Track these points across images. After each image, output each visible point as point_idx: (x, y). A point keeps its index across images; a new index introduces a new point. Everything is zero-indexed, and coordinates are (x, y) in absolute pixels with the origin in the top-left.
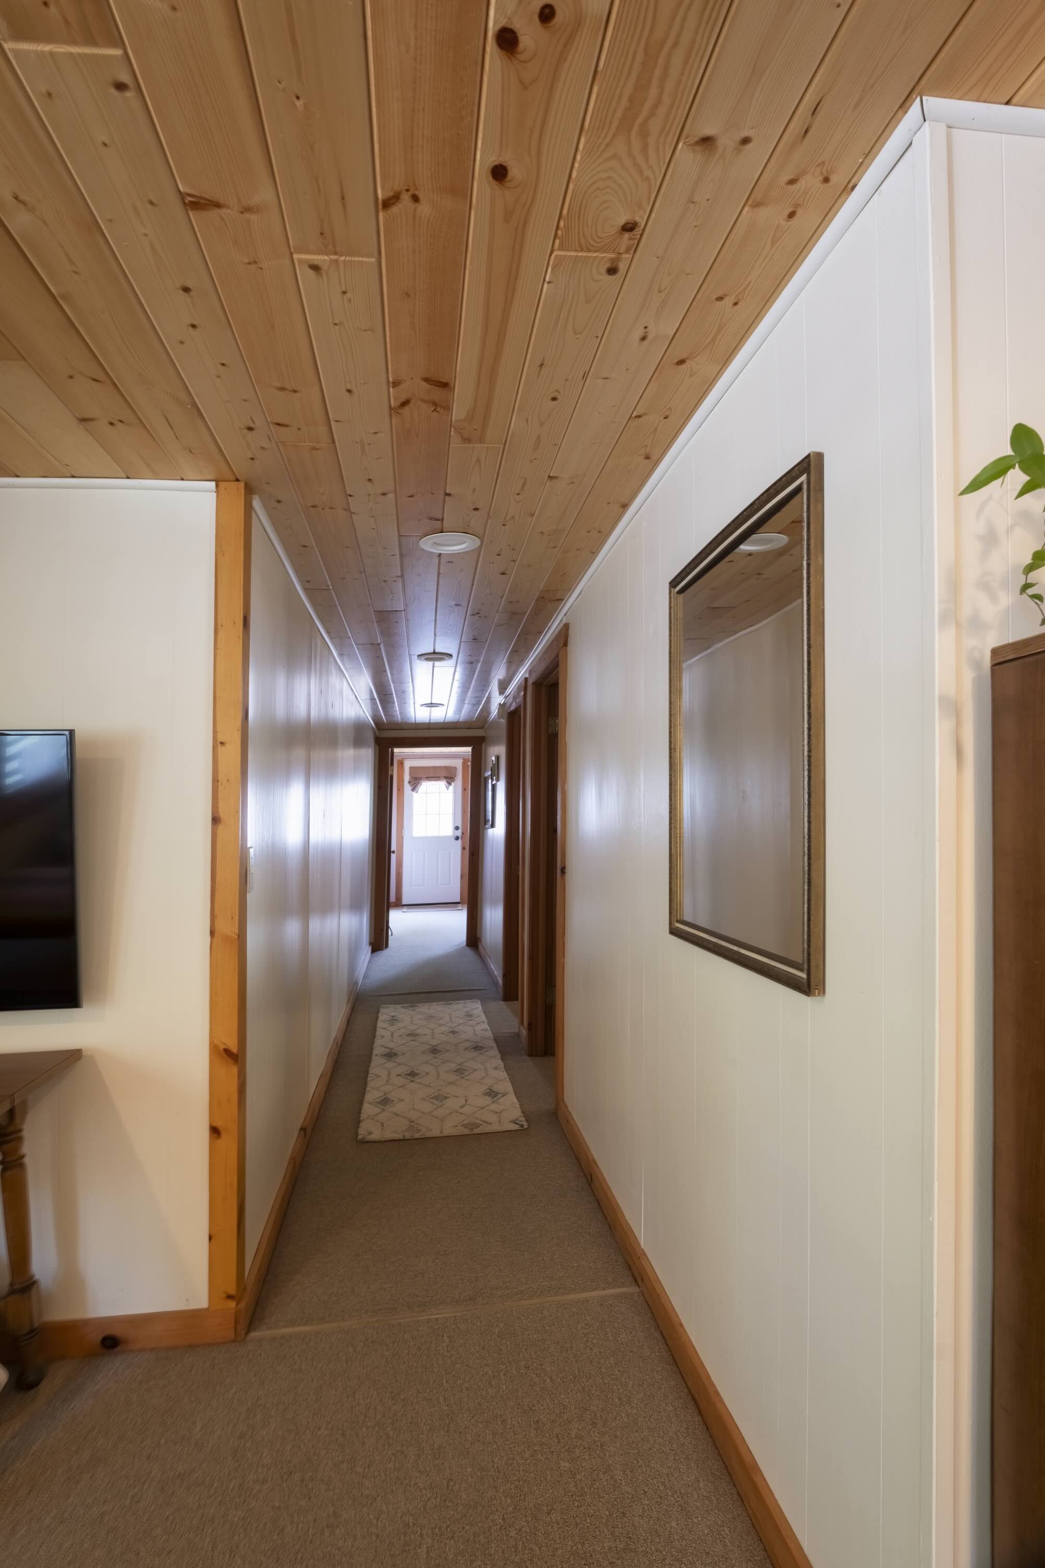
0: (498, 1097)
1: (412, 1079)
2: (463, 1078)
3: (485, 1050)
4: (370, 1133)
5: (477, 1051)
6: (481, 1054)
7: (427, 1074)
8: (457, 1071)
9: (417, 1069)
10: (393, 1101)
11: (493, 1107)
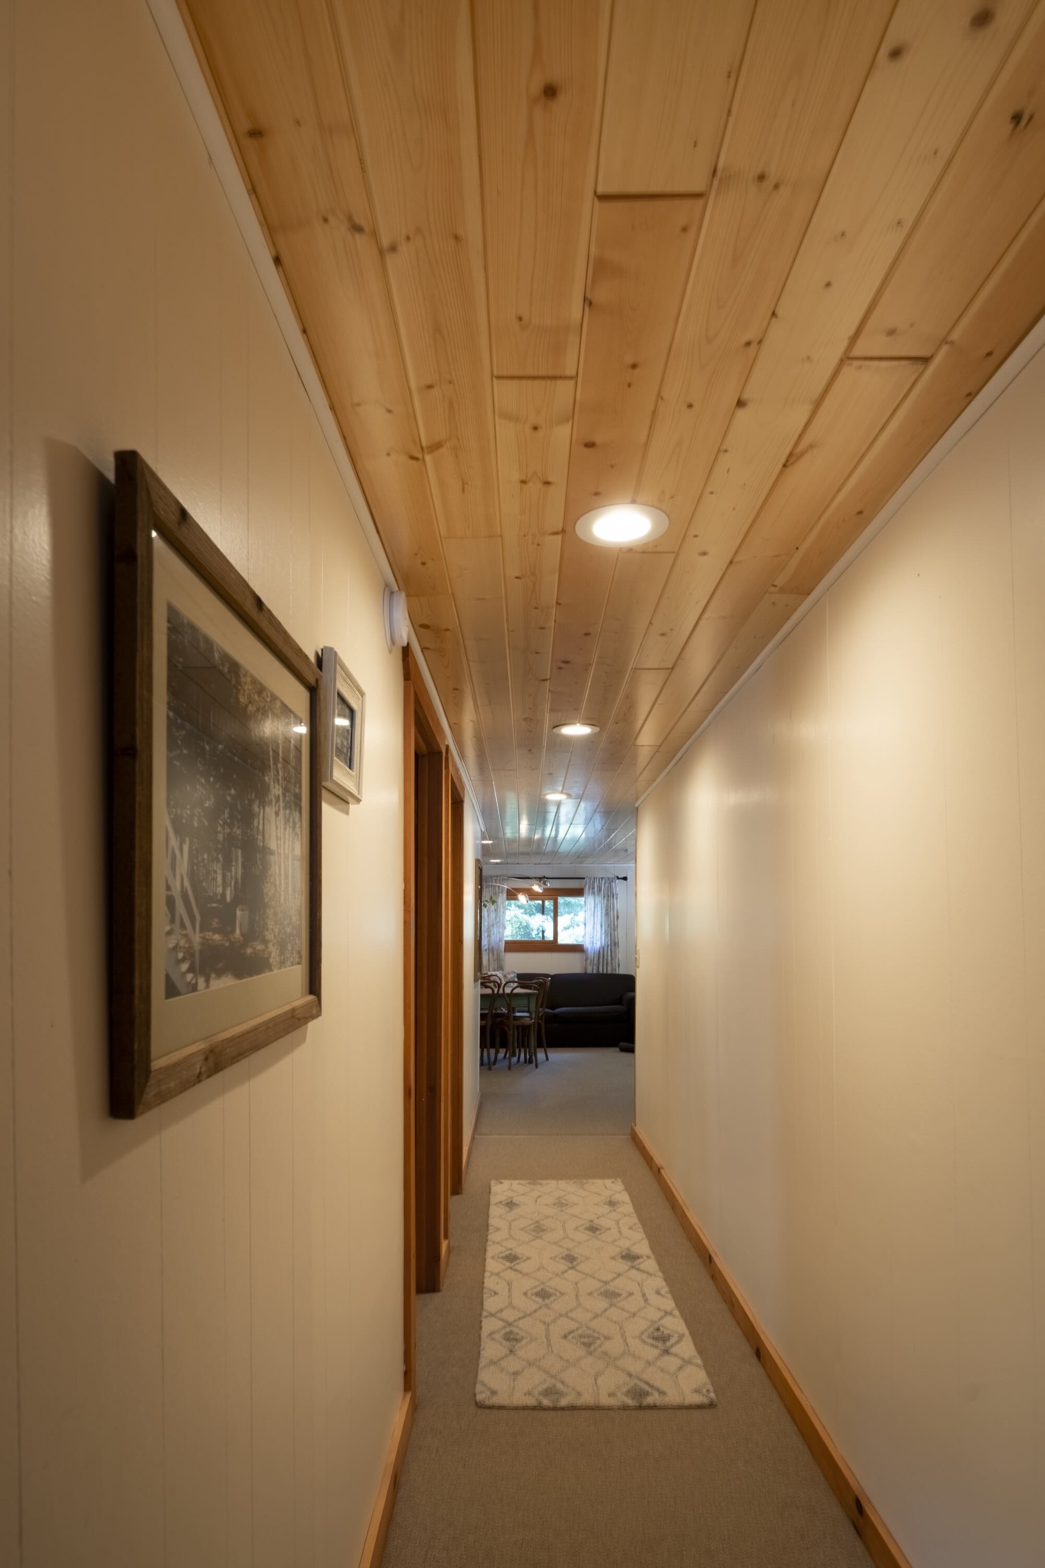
0: (506, 1202)
1: (592, 1223)
2: (537, 1222)
3: (504, 1255)
4: (613, 1182)
5: (513, 1253)
6: (511, 1249)
7: (576, 1229)
8: (543, 1230)
9: (589, 1235)
10: (605, 1204)
11: (512, 1194)
